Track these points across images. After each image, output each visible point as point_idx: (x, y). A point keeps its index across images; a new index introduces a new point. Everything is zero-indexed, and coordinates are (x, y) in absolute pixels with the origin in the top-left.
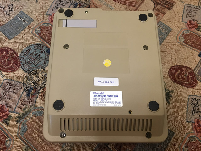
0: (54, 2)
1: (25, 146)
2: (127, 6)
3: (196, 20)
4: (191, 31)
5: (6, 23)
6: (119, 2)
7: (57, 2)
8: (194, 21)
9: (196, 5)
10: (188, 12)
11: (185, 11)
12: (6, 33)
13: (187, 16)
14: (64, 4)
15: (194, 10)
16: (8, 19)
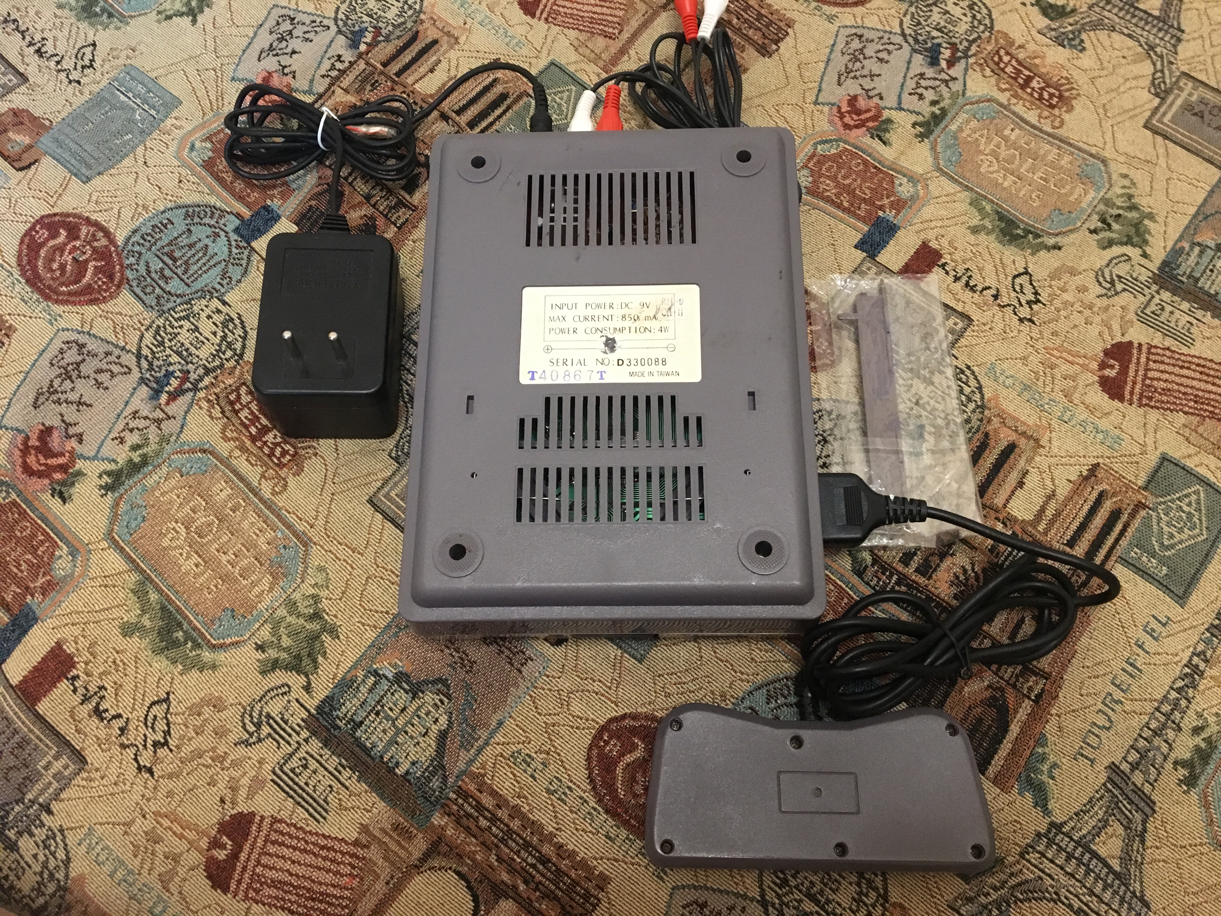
0: (267, 26)
1: (134, 577)
2: (583, 36)
3: (880, 94)
4: (845, 142)
5: (64, 114)
6: (546, 19)
7: (278, 24)
8: (870, 97)
9: (888, 28)
10: (848, 57)
11: (837, 54)
12: (66, 156)
13: (840, 76)
14: (307, 36)
15: (879, 51)
16: (73, 100)
